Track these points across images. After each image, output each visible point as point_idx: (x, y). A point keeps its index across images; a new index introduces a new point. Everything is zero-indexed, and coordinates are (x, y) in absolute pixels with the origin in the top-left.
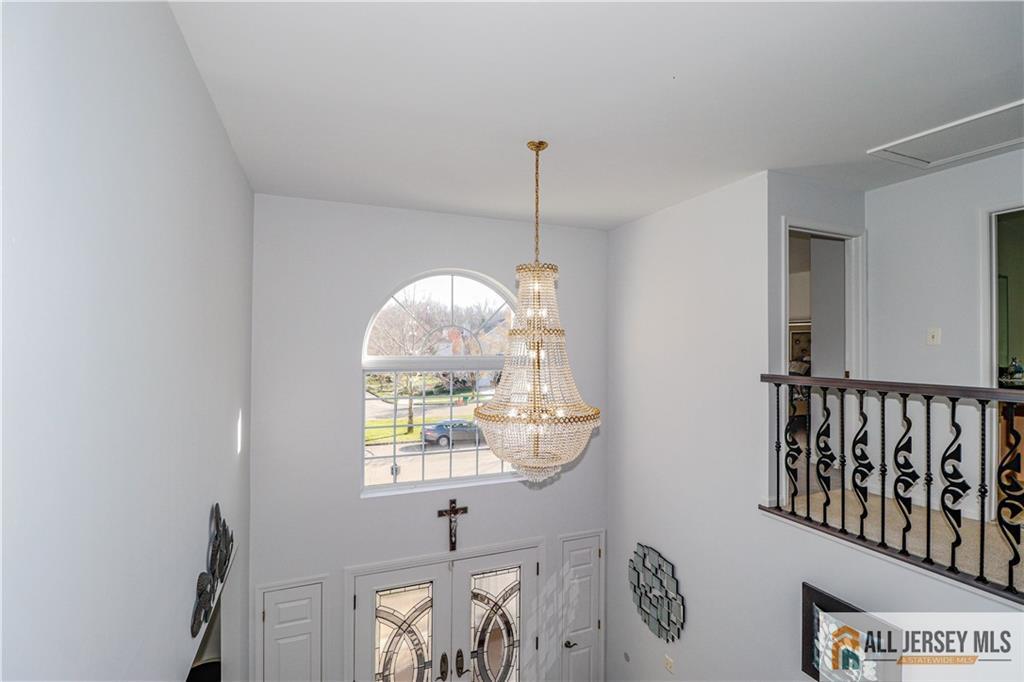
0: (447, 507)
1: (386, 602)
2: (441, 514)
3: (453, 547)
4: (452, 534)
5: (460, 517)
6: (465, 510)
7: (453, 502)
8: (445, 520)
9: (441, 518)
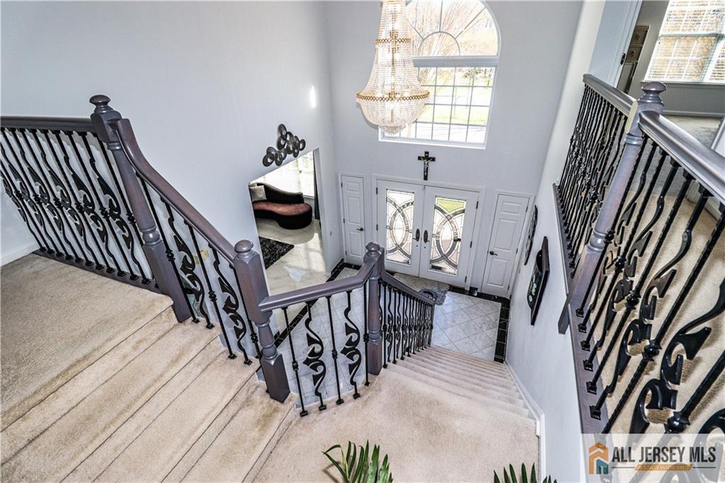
0: (423, 155)
1: (393, 195)
2: (419, 158)
3: (426, 178)
4: (426, 171)
5: (431, 163)
6: (433, 159)
7: (427, 153)
8: (422, 162)
9: (420, 161)
